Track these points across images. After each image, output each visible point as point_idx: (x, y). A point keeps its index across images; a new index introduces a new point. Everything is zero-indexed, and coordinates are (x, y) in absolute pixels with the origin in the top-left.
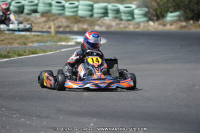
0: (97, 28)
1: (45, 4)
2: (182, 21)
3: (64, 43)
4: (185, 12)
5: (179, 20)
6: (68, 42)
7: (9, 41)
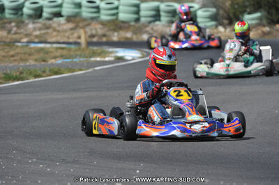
0: (145, 37)
2: (264, 26)
4: (269, 13)
5: (260, 24)
6: (105, 57)
7: (22, 56)
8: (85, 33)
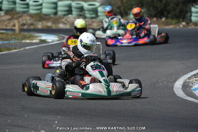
0: (61, 26)
1: (9, 2)
3: (28, 41)
4: (148, 10)
6: (33, 40)
8: (19, 22)
